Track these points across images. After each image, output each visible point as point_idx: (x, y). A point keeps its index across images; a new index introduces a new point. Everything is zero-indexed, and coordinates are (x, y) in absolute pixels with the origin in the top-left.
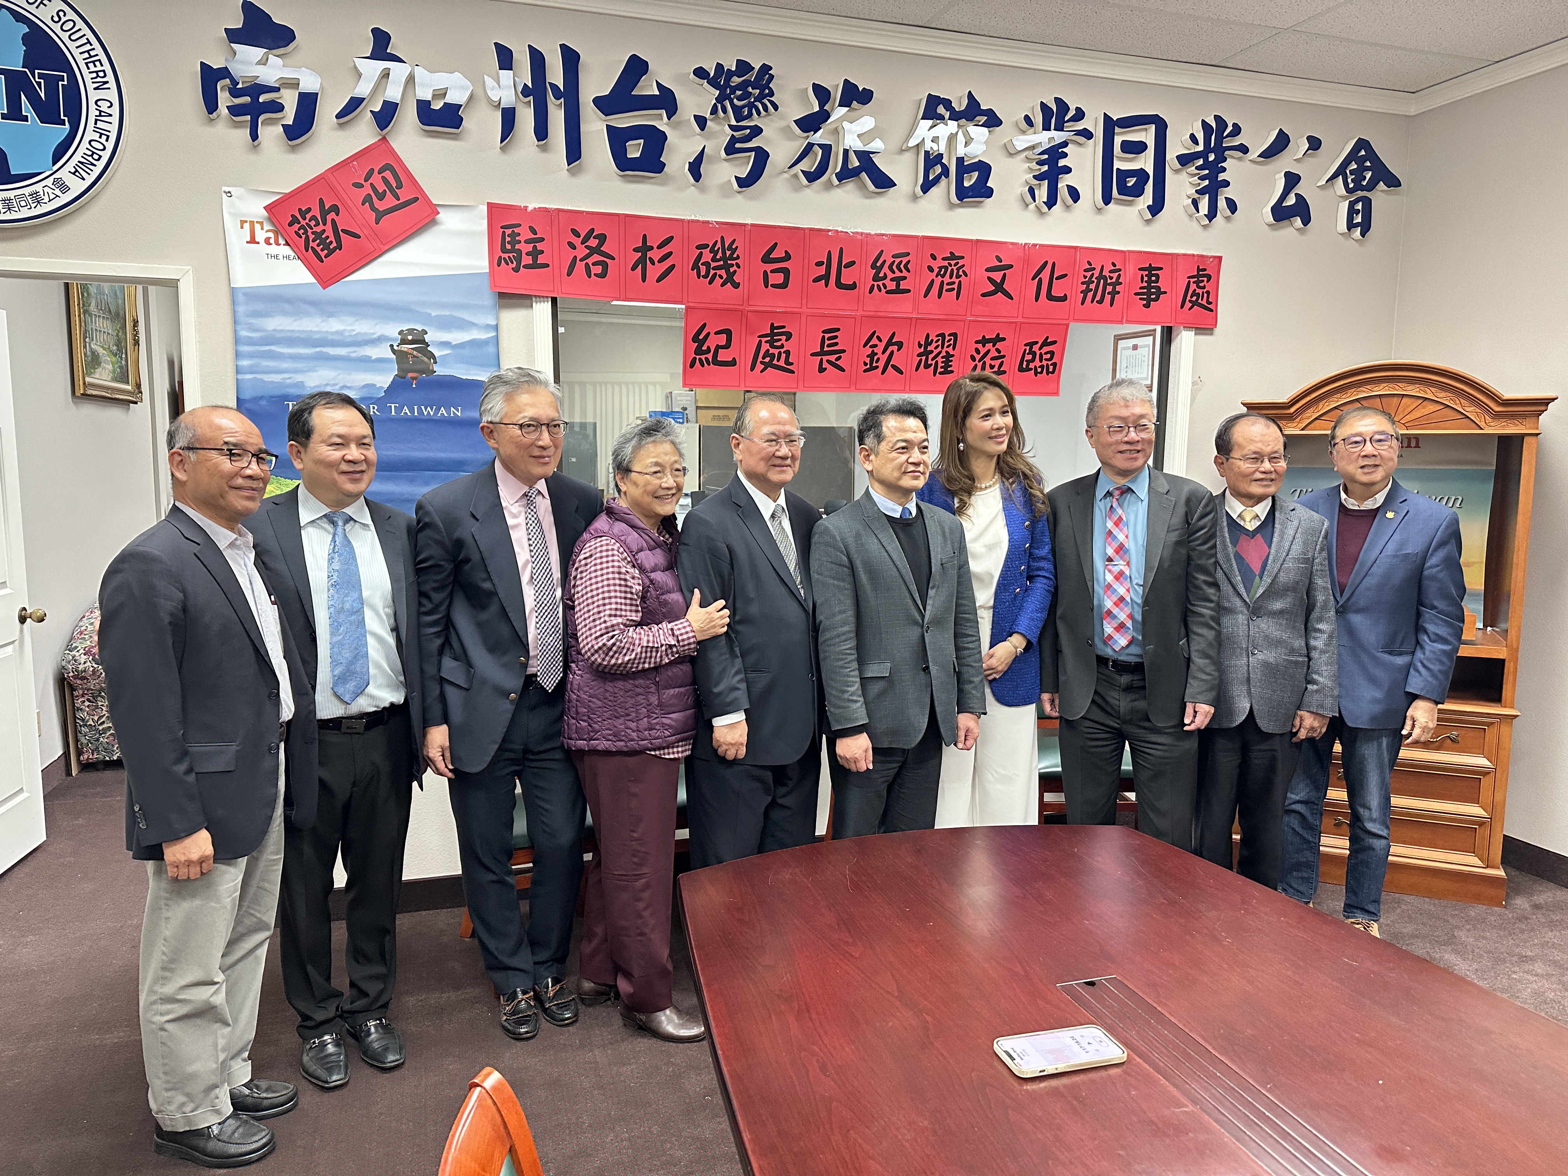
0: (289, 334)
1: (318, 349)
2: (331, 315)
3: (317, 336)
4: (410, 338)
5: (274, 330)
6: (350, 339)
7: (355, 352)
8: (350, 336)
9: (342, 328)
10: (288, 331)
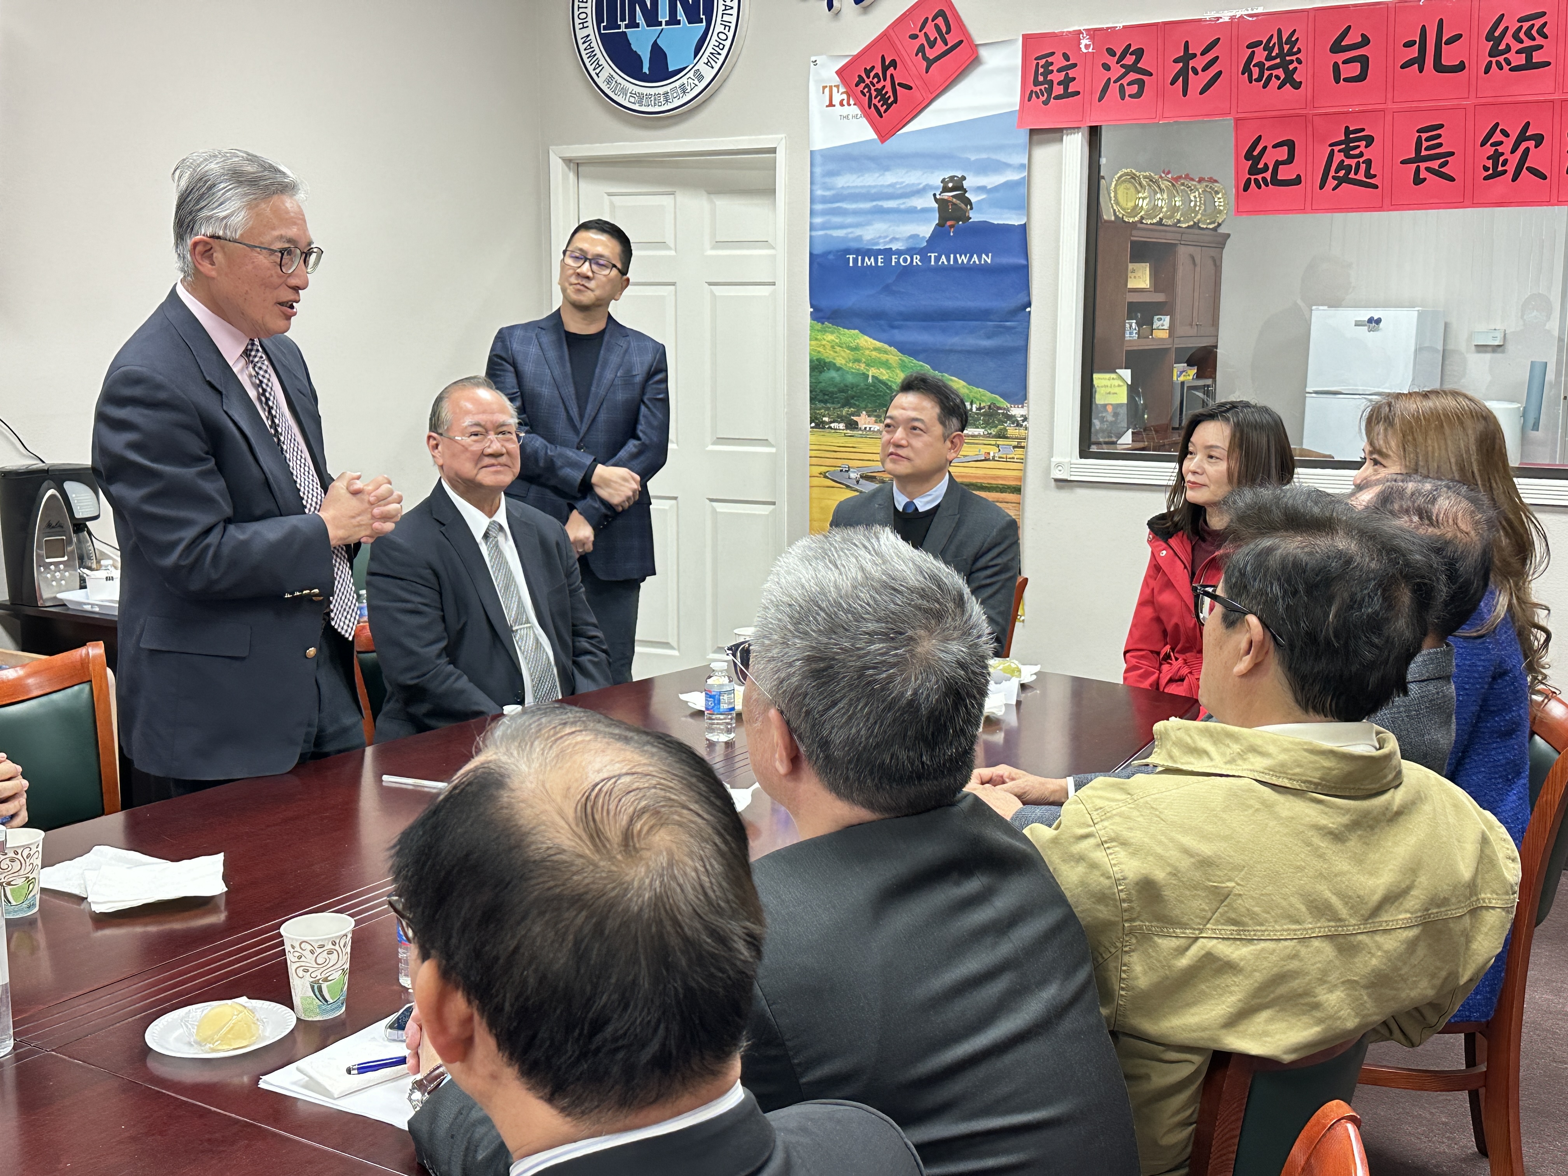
0: (853, 191)
1: (874, 203)
2: (887, 169)
3: (873, 191)
4: (950, 185)
5: (843, 188)
6: (900, 192)
7: (904, 203)
8: (900, 188)
9: (894, 181)
10: (853, 187)
